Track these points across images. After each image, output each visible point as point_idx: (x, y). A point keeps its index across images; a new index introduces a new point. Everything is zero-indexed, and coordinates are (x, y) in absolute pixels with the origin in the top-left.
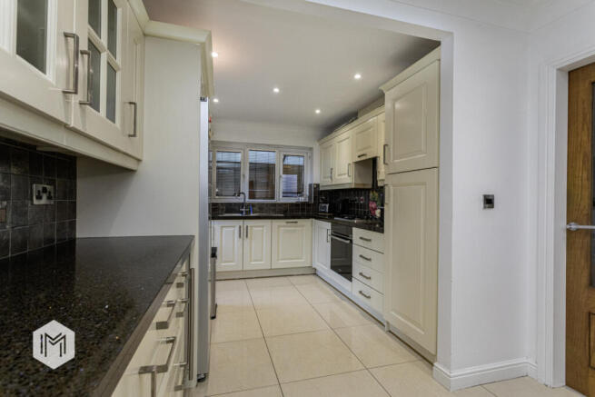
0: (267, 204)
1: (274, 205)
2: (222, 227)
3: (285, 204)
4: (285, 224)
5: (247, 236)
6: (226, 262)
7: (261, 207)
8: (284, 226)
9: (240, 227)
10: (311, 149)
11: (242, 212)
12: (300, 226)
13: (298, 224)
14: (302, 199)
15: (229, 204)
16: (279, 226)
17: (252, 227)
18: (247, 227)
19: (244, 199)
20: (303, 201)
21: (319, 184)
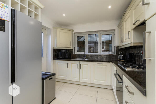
0: (94, 55)
1: (97, 55)
2: (72, 64)
3: (102, 55)
4: (97, 64)
5: (81, 68)
6: (73, 77)
7: (91, 56)
9: (78, 64)
10: (115, 30)
11: (83, 58)
13: (103, 65)
14: (110, 53)
15: (80, 55)
16: (94, 65)
17: (83, 64)
18: (81, 64)
19: (84, 53)
20: (111, 54)
21: (118, 46)
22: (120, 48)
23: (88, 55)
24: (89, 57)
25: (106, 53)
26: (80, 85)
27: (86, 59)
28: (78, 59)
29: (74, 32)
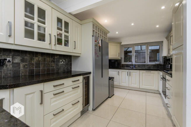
0: (141, 65)
1: (144, 65)
2: (122, 72)
3: (149, 65)
4: (145, 72)
5: (130, 75)
6: (123, 83)
8: (145, 73)
9: (128, 72)
11: (131, 67)
12: (152, 73)
15: (127, 65)
16: (143, 73)
17: (132, 72)
18: (130, 72)
19: (132, 63)
20: (158, 63)
21: (166, 56)
22: (168, 58)
23: (135, 65)
24: (137, 66)
25: (154, 63)
26: (129, 90)
27: (134, 68)
28: (126, 68)
29: (122, 44)
